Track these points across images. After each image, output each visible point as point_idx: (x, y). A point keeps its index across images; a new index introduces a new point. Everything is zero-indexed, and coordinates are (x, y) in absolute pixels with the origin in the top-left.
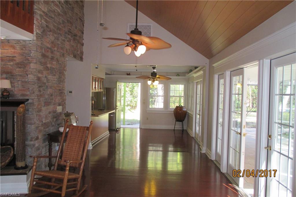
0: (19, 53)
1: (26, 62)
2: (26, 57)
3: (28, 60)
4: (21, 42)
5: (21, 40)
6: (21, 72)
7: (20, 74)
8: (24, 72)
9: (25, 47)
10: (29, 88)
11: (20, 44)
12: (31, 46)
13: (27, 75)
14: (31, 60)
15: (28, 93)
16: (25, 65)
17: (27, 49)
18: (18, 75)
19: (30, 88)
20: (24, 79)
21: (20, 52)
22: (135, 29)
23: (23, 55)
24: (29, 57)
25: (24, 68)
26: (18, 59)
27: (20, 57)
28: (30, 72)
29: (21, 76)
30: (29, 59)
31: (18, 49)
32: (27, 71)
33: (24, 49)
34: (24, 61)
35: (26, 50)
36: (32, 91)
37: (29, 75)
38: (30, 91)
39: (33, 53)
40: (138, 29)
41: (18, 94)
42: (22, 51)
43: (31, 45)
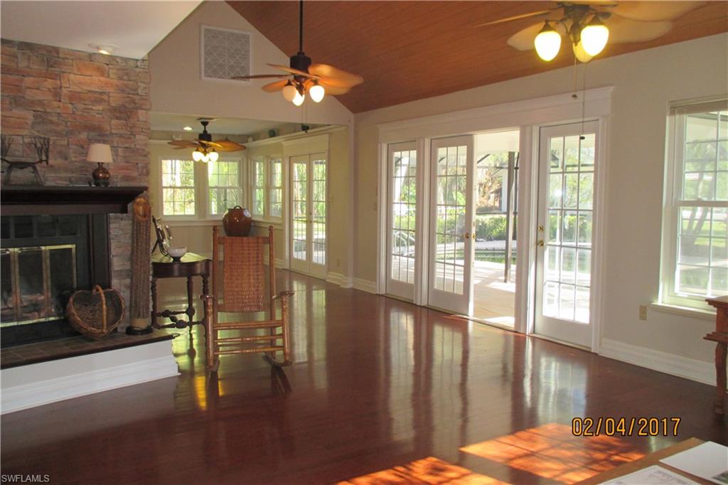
0: (117, 86)
1: (131, 106)
2: (131, 96)
3: (135, 103)
4: (117, 62)
5: (119, 57)
6: (122, 128)
7: (122, 132)
8: (129, 129)
9: (127, 74)
10: (137, 164)
11: (117, 67)
12: (140, 72)
13: (135, 135)
14: (140, 102)
15: (135, 174)
16: (129, 114)
17: (132, 78)
18: (116, 134)
19: (139, 162)
20: (128, 143)
21: (118, 83)
22: (299, 53)
23: (123, 91)
24: (134, 97)
25: (126, 120)
26: (116, 99)
27: (119, 95)
28: (140, 130)
29: (121, 136)
30: (137, 101)
31: (112, 76)
32: (134, 126)
33: (125, 77)
34: (127, 105)
35: (130, 80)
36: (145, 170)
37: (137, 136)
38: (140, 170)
39: (142, 88)
40: (303, 54)
41: (117, 176)
42: (121, 82)
43: (142, 70)
